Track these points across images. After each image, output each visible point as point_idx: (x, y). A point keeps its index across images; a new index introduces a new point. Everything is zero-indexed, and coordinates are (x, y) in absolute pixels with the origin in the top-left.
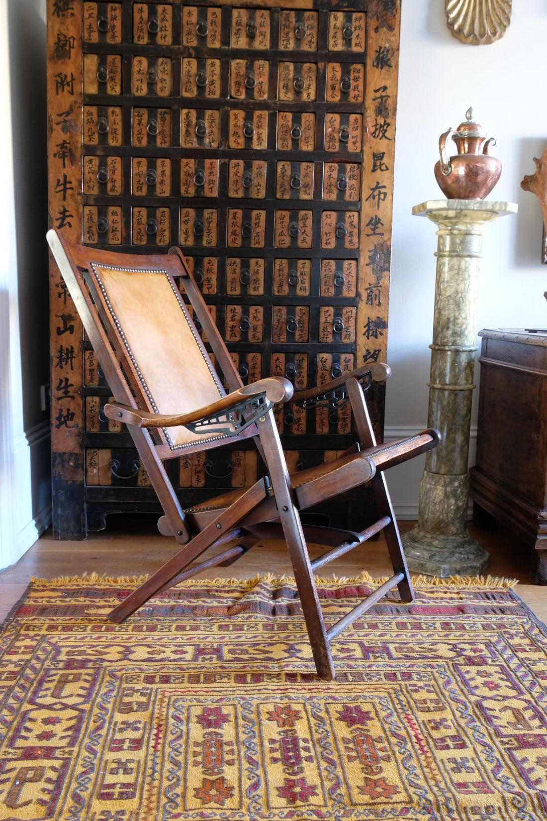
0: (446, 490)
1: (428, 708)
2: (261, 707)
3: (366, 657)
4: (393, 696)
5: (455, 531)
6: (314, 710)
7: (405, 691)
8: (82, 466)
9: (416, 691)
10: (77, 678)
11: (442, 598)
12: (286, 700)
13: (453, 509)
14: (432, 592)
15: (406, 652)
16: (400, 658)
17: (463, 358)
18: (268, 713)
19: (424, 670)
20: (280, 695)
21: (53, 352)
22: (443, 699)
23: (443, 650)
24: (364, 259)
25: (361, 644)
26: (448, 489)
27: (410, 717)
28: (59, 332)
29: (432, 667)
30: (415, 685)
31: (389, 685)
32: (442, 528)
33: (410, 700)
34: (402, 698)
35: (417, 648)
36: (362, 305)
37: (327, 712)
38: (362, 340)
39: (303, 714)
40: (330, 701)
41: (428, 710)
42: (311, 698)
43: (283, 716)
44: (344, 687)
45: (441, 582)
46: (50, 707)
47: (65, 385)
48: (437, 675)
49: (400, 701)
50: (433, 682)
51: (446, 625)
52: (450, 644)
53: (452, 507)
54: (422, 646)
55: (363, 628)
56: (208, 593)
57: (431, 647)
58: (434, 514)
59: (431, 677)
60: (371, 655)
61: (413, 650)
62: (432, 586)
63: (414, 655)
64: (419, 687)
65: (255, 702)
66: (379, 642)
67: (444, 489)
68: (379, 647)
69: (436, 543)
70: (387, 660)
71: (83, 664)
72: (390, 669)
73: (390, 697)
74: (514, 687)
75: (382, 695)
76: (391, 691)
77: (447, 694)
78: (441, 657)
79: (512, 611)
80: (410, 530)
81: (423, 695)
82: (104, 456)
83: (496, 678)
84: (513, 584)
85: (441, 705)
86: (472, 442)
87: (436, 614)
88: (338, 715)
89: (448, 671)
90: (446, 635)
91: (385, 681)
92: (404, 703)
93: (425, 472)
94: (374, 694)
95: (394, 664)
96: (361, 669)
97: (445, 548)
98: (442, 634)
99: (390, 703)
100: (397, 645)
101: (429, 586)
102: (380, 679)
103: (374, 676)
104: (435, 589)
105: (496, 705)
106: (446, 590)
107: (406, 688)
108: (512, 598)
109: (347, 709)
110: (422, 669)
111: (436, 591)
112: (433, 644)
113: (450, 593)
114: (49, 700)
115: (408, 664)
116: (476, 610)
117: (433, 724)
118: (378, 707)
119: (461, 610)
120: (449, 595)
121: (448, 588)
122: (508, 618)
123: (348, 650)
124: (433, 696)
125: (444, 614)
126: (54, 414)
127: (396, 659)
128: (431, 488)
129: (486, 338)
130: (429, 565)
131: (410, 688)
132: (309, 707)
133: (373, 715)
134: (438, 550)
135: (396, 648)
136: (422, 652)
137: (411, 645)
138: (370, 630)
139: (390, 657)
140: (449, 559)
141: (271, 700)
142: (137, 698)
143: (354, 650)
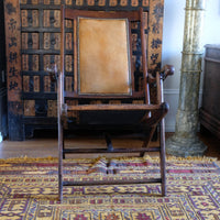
0: (188, 118)
2: (102, 214)
4: (161, 209)
5: (192, 137)
6: (125, 215)
7: (166, 207)
8: (22, 108)
9: (171, 207)
10: (19, 202)
11: (183, 166)
12: (113, 211)
13: (191, 127)
14: (178, 163)
17: (197, 58)
21: (7, 55)
22: (183, 210)
23: (183, 189)
24: (151, 11)
28: (10, 46)
29: (178, 196)
30: (170, 204)
31: (159, 204)
32: (185, 135)
33: (168, 211)
34: (164, 209)
36: (150, 33)
37: (131, 216)
38: (150, 49)
39: (120, 217)
40: (133, 211)
41: (176, 215)
42: (124, 210)
45: (182, 159)
46: (7, 215)
47: (13, 70)
48: (180, 200)
49: (164, 212)
50: (179, 203)
51: (184, 178)
52: (186, 186)
54: (174, 187)
56: (78, 164)
57: (178, 188)
58: (182, 129)
59: (178, 201)
60: (151, 191)
62: (178, 161)
64: (172, 205)
65: (99, 212)
69: (183, 142)
71: (22, 196)
73: (159, 209)
74: (215, 205)
75: (156, 208)
76: (160, 207)
77: (185, 208)
78: (182, 192)
79: (214, 171)
81: (174, 208)
82: (32, 103)
83: (207, 201)
84: (215, 160)
85: (182, 213)
86: (200, 96)
88: (136, 217)
89: (185, 198)
90: (185, 182)
91: (157, 202)
97: (187, 144)
98: (183, 182)
99: (159, 212)
103: (152, 200)
105: (207, 213)
108: (214, 166)
109: (140, 215)
111: (180, 163)
112: (179, 186)
114: (6, 212)
115: (168, 195)
116: (198, 171)
118: (154, 214)
119: (191, 171)
121: (185, 162)
122: (212, 175)
124: (178, 209)
125: (183, 173)
126: (9, 84)
128: (181, 117)
129: (208, 48)
130: (180, 152)
131: (168, 205)
132: (123, 214)
133: (151, 217)
136: (174, 190)
140: (189, 149)
142: (46, 211)
143: (143, 189)
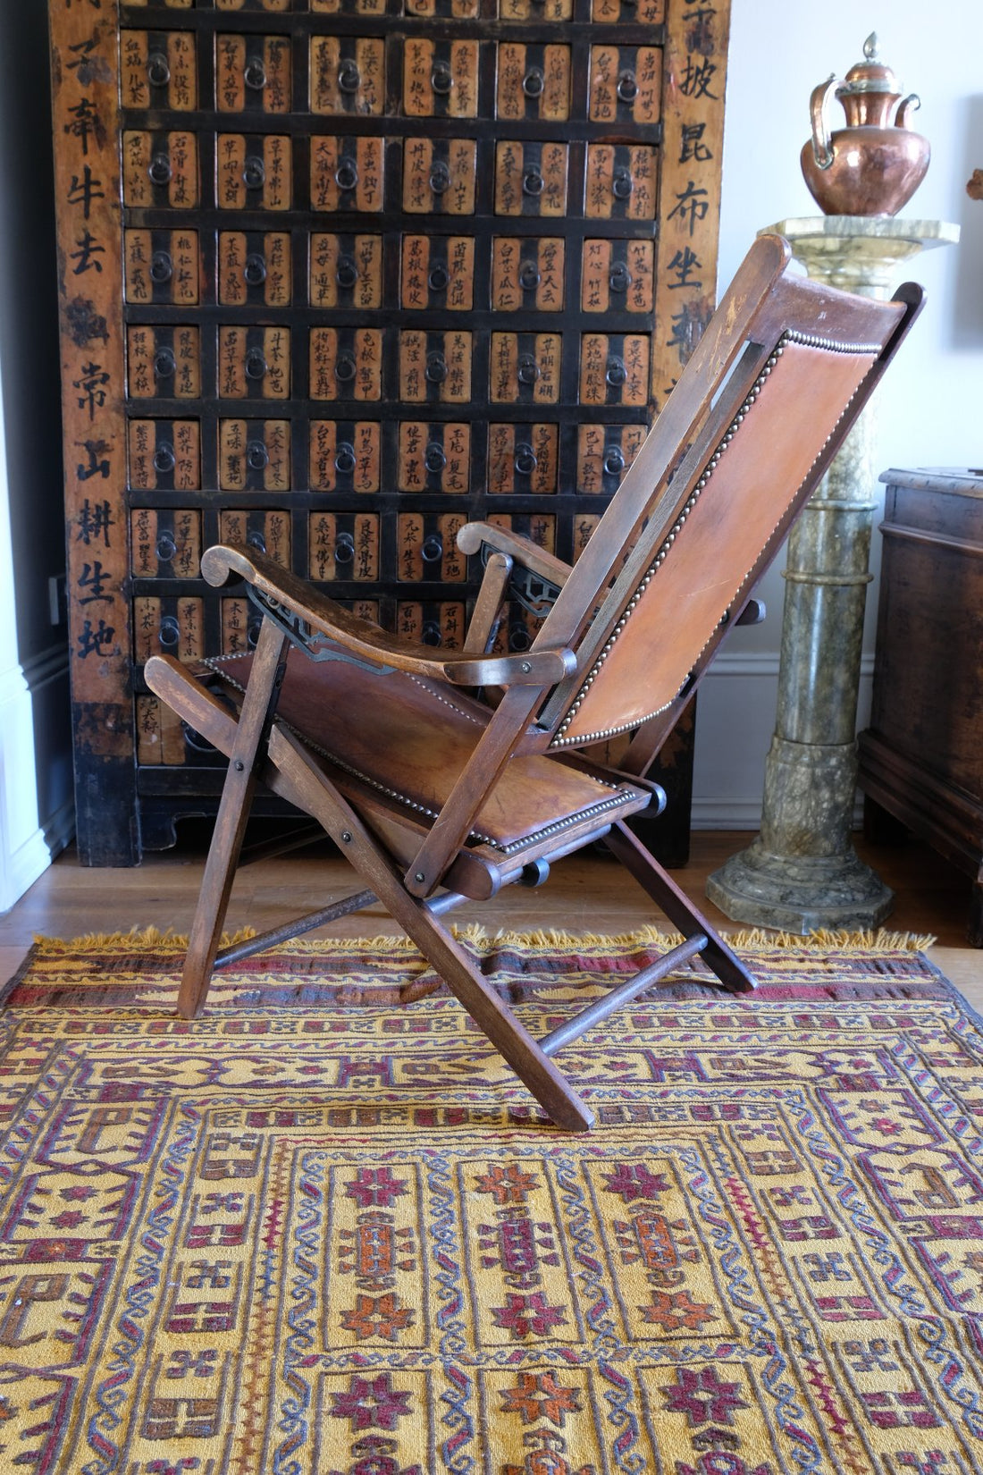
0: (813, 774)
1: (771, 1167)
2: (464, 1168)
3: (657, 1078)
4: (707, 1147)
5: (829, 850)
6: (563, 1173)
7: (727, 1138)
9: (749, 1137)
10: (123, 1118)
11: (795, 971)
12: (510, 1155)
13: (827, 809)
14: (776, 960)
15: (730, 1068)
16: (719, 1080)
17: (851, 524)
18: (476, 1178)
19: (764, 1100)
20: (498, 1147)
21: (72, 513)
22: (797, 1152)
23: (798, 1064)
24: (663, 333)
25: (647, 1054)
26: (818, 771)
27: (736, 1184)
28: (83, 475)
29: (778, 1094)
30: (746, 1127)
31: (700, 1127)
32: (805, 844)
33: (737, 1153)
34: (722, 1149)
35: (750, 1061)
37: (586, 1177)
39: (541, 1180)
40: (591, 1156)
41: (771, 1172)
42: (555, 1151)
43: (504, 1183)
44: (617, 1131)
45: (793, 942)
46: (74, 1169)
47: (94, 575)
48: (786, 1108)
49: (719, 1156)
50: (779, 1121)
51: (803, 1020)
52: (811, 1054)
53: (825, 805)
54: (760, 1057)
55: (652, 1026)
56: (364, 963)
57: (777, 1059)
58: (791, 817)
59: (777, 1113)
60: (666, 1074)
61: (743, 1065)
62: (777, 948)
63: (744, 1073)
64: (754, 1131)
65: (452, 1160)
66: (680, 1052)
67: (810, 770)
68: (681, 1060)
69: (793, 872)
70: (695, 1082)
71: (134, 1092)
72: (700, 1099)
73: (701, 1148)
74: (927, 1128)
75: (686, 1144)
76: (703, 1139)
77: (804, 1142)
78: (794, 1077)
79: (924, 993)
80: (746, 847)
81: (760, 1144)
83: (893, 1114)
84: (925, 944)
85: (794, 1162)
86: (865, 684)
87: (785, 998)
88: (606, 1183)
89: (807, 1102)
90: (805, 1038)
91: (691, 1120)
92: (727, 1159)
93: (776, 740)
94: (671, 1143)
95: (708, 1090)
96: (647, 1099)
97: (810, 880)
98: (797, 1035)
99: (700, 1158)
100: (713, 1056)
101: (771, 948)
102: (683, 1117)
103: (670, 1112)
104: (782, 955)
105: (894, 1162)
106: (802, 956)
107: (731, 1132)
108: (924, 969)
109: (623, 1172)
110: (759, 1098)
111: (785, 959)
112: (780, 1054)
113: (811, 960)
114: (73, 1157)
115: (734, 1089)
116: (858, 992)
117: (779, 1197)
118: (679, 1165)
119: (831, 993)
120: (807, 965)
121: (806, 953)
122: (917, 1006)
123: (624, 1066)
124: (780, 1146)
125: (799, 998)
126: (75, 631)
127: (713, 1080)
128: (784, 770)
129: (895, 485)
130: (781, 912)
131: (738, 1132)
132: (552, 1168)
133: (668, 1180)
134: (798, 884)
135: (711, 1061)
136: (760, 1068)
137: (739, 1055)
138: (663, 1028)
139: (702, 1077)
140: (817, 902)
141: (482, 1156)
142: (235, 1153)
143: (634, 1066)
